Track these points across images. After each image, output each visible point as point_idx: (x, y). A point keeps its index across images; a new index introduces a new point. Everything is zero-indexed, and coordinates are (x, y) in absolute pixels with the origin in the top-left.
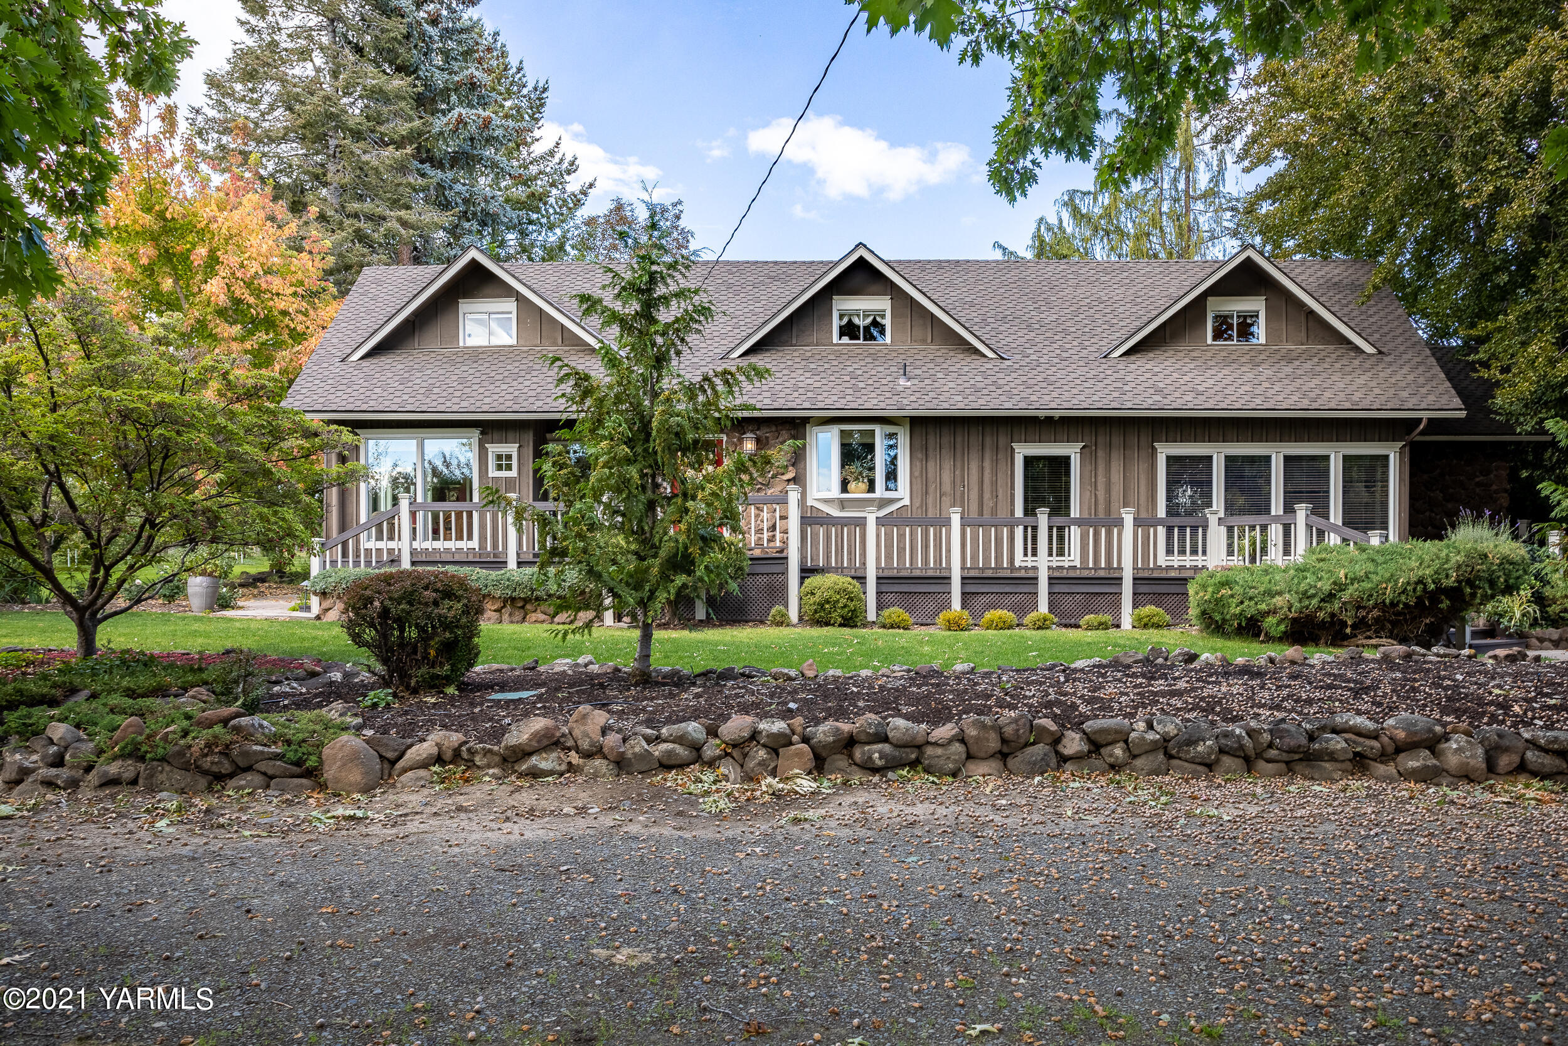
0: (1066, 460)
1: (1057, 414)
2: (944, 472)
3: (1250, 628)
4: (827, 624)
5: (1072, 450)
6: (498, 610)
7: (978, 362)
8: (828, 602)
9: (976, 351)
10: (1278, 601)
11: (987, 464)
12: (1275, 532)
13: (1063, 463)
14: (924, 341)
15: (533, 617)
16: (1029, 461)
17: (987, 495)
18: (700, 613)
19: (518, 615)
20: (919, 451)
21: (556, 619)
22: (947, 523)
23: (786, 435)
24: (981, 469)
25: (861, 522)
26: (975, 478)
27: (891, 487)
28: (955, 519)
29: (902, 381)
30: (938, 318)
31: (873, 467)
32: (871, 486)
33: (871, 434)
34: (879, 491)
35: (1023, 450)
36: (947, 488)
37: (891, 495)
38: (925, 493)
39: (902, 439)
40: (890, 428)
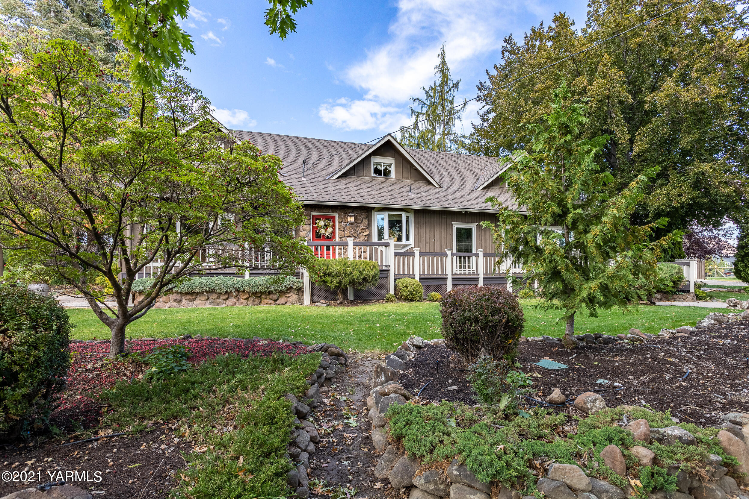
0: (471, 229)
1: (464, 211)
2: (427, 233)
5: (473, 226)
6: (247, 299)
7: (433, 188)
8: (414, 290)
9: (430, 183)
11: (443, 230)
13: (469, 230)
14: (407, 178)
15: (265, 301)
16: (459, 230)
17: (443, 243)
18: (351, 297)
19: (257, 301)
20: (417, 223)
21: (278, 302)
22: (446, 255)
23: (364, 215)
24: (441, 233)
25: (413, 254)
26: (438, 236)
27: (408, 239)
28: (449, 253)
29: (410, 194)
30: (417, 169)
31: (400, 230)
32: (400, 239)
33: (400, 216)
34: (404, 241)
35: (456, 225)
36: (428, 240)
37: (408, 242)
38: (420, 242)
39: (411, 220)
40: (408, 214)
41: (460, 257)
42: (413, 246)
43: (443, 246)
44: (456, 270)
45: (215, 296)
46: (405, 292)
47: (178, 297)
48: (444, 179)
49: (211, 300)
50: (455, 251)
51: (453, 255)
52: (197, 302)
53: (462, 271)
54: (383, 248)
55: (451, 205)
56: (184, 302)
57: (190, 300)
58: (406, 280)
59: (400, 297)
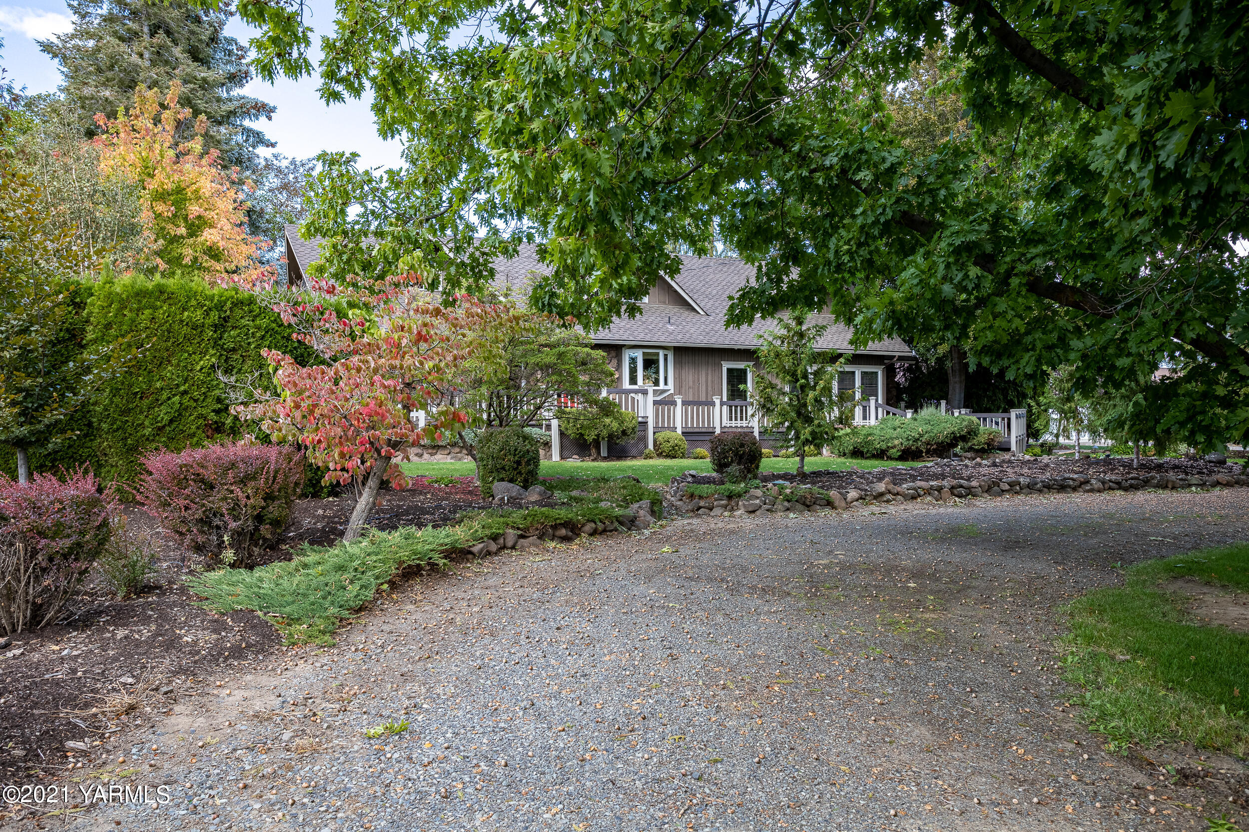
1: (736, 347)
2: (689, 375)
3: (881, 454)
4: (675, 457)
7: (698, 316)
8: (676, 446)
9: (694, 310)
10: (896, 442)
11: (710, 372)
12: (858, 411)
13: (744, 372)
14: (664, 303)
16: (730, 371)
17: (710, 389)
18: (604, 453)
20: (678, 364)
22: (713, 404)
23: (613, 354)
24: (707, 375)
25: (674, 403)
26: (704, 379)
27: (666, 383)
28: (718, 402)
29: (668, 326)
30: (676, 291)
31: (657, 372)
32: (656, 383)
33: (658, 354)
34: (662, 386)
35: (726, 366)
36: (691, 384)
37: (666, 388)
38: (681, 387)
39: (671, 358)
40: (666, 352)
41: (731, 407)
42: (672, 391)
43: (710, 393)
44: (726, 422)
45: (457, 450)
46: (666, 447)
47: (420, 451)
48: (711, 302)
49: (452, 455)
50: (725, 399)
51: (722, 404)
52: (438, 456)
53: (733, 423)
54: (639, 397)
55: (721, 340)
56: (426, 456)
57: (432, 455)
58: (667, 434)
59: (660, 453)
